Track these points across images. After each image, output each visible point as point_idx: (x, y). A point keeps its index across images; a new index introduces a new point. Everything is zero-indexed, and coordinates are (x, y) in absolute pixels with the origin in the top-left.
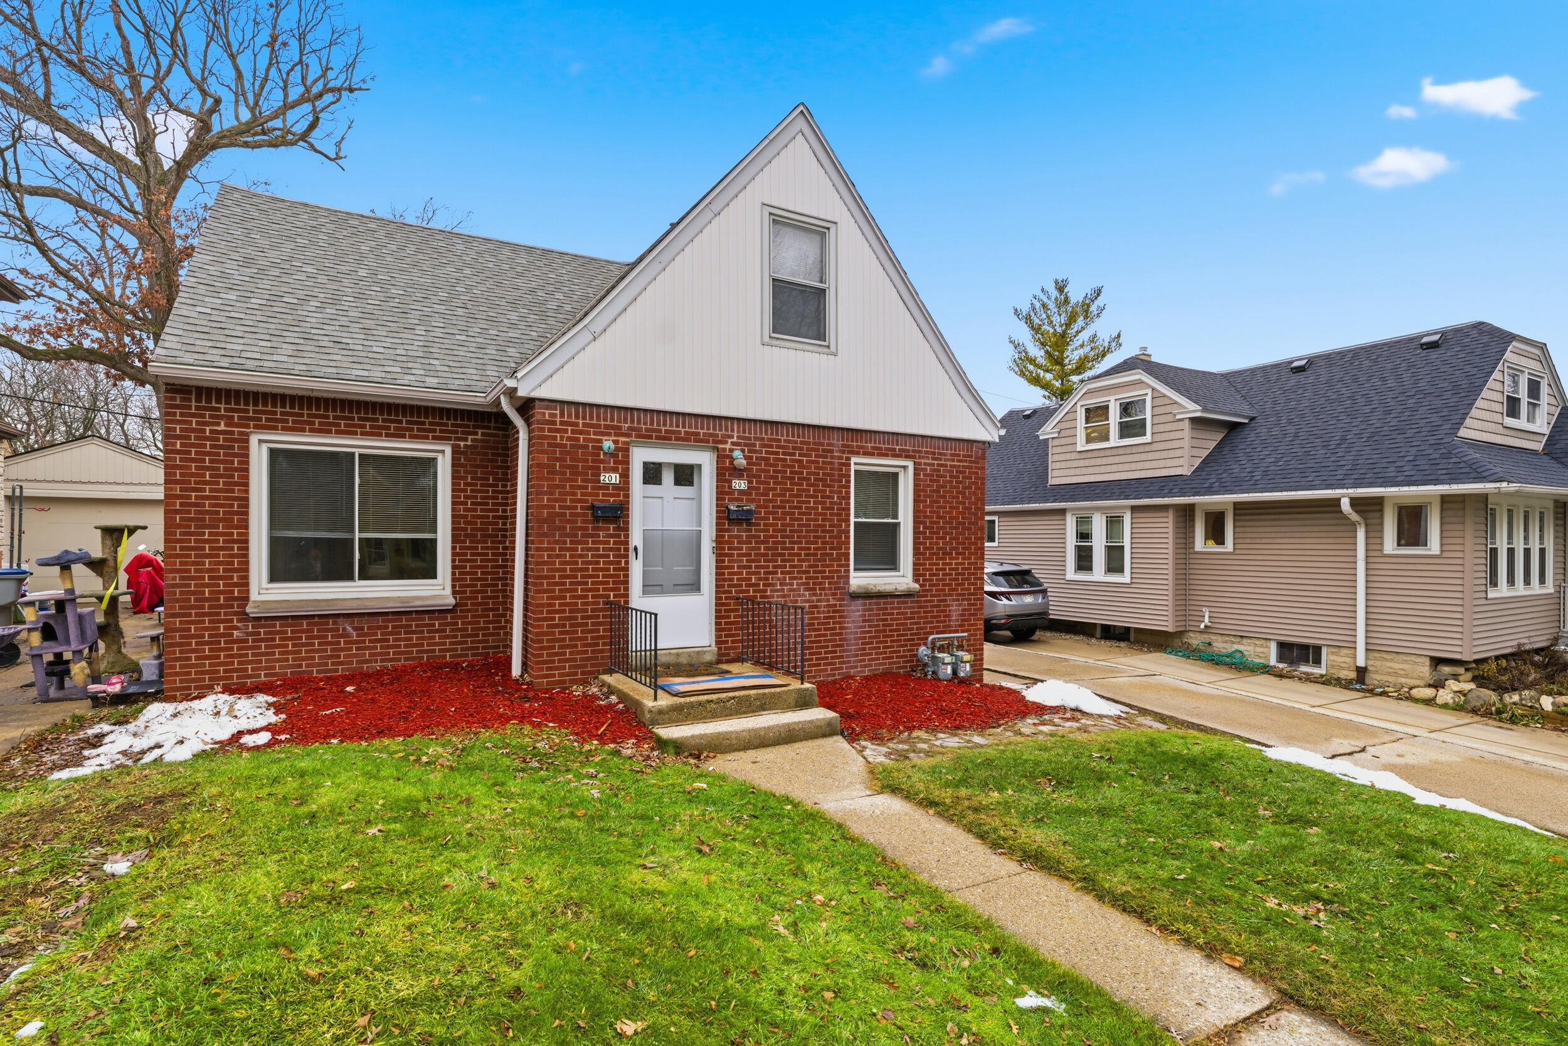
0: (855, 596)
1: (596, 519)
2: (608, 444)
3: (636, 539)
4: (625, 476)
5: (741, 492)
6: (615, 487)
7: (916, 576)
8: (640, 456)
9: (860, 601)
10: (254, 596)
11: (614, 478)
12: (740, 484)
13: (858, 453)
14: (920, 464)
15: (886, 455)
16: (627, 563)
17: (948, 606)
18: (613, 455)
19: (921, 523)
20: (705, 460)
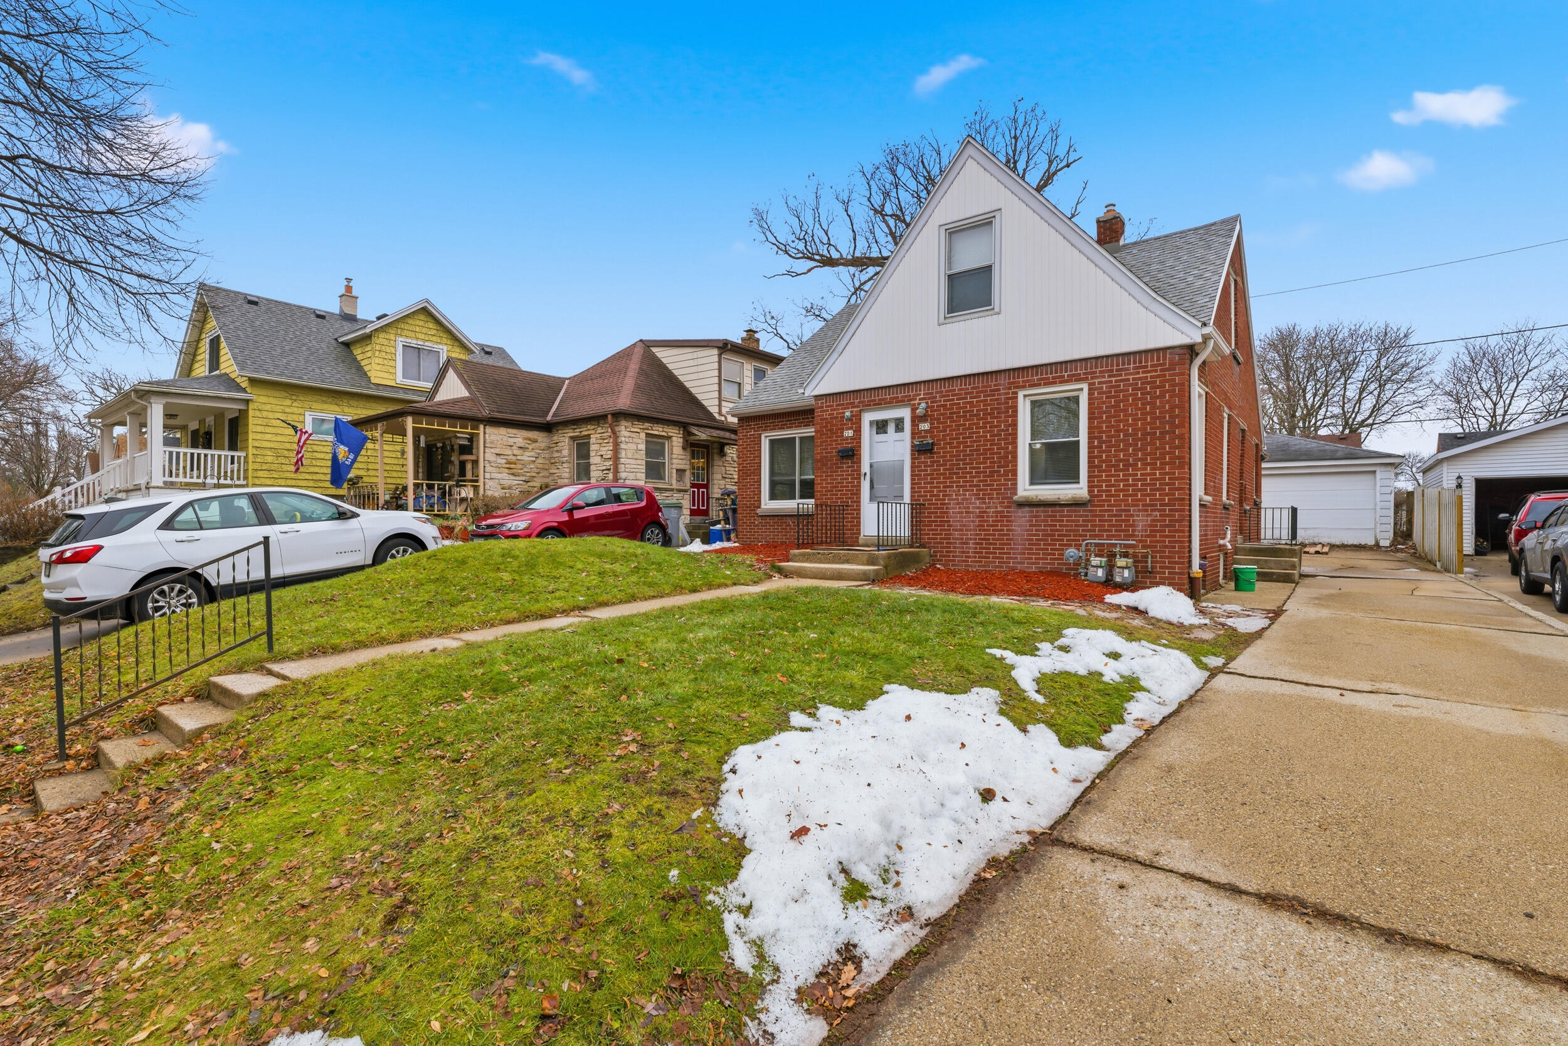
0: (1022, 505)
1: (842, 457)
2: (848, 414)
3: (865, 468)
4: (858, 431)
5: (926, 431)
6: (852, 438)
7: (1091, 488)
8: (868, 417)
9: (1027, 509)
10: (763, 506)
11: (849, 433)
12: (925, 426)
13: (1024, 387)
14: (1094, 384)
15: (1054, 383)
16: (859, 482)
17: (1132, 516)
18: (850, 419)
19: (1095, 438)
20: (905, 413)
